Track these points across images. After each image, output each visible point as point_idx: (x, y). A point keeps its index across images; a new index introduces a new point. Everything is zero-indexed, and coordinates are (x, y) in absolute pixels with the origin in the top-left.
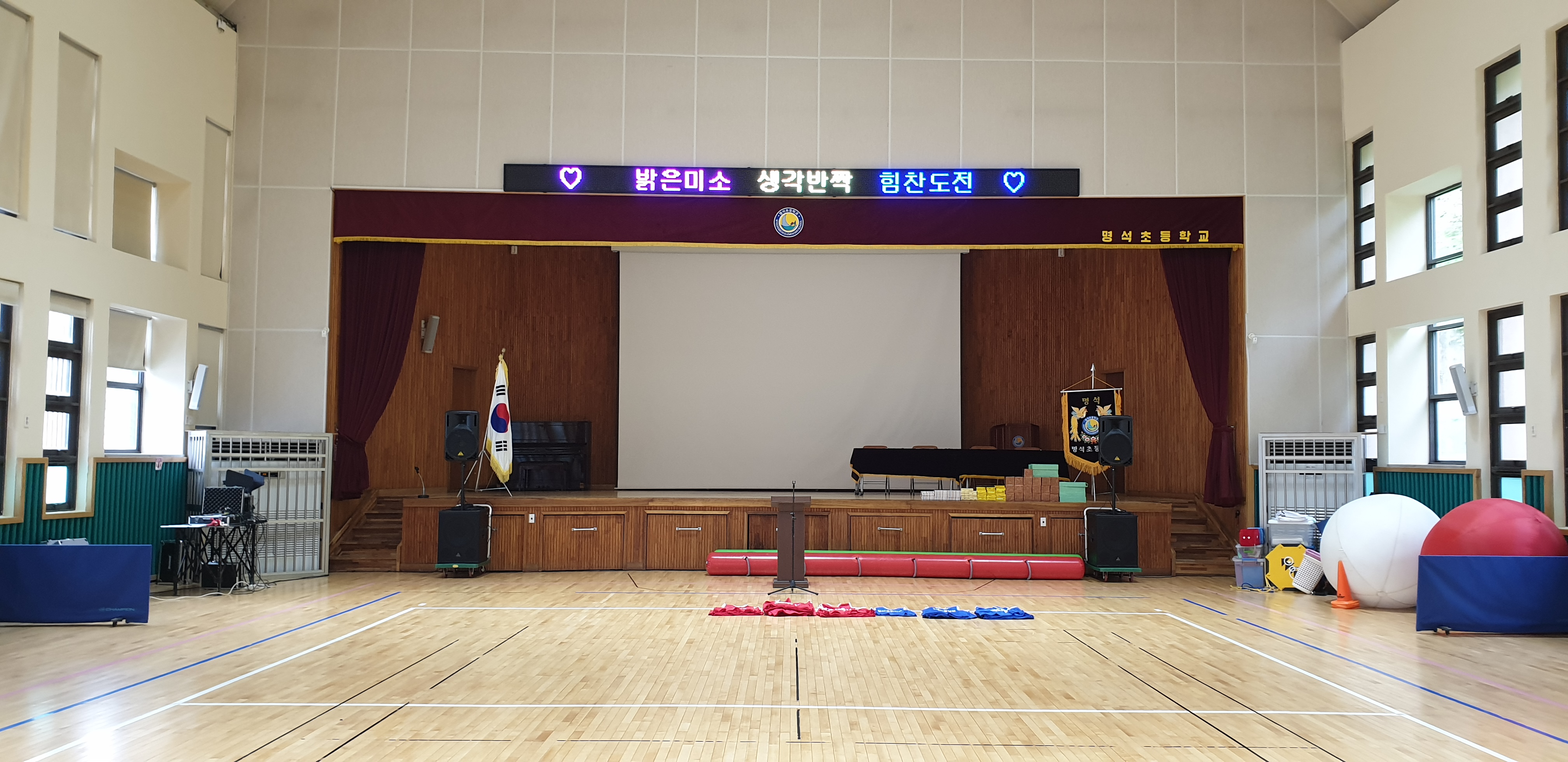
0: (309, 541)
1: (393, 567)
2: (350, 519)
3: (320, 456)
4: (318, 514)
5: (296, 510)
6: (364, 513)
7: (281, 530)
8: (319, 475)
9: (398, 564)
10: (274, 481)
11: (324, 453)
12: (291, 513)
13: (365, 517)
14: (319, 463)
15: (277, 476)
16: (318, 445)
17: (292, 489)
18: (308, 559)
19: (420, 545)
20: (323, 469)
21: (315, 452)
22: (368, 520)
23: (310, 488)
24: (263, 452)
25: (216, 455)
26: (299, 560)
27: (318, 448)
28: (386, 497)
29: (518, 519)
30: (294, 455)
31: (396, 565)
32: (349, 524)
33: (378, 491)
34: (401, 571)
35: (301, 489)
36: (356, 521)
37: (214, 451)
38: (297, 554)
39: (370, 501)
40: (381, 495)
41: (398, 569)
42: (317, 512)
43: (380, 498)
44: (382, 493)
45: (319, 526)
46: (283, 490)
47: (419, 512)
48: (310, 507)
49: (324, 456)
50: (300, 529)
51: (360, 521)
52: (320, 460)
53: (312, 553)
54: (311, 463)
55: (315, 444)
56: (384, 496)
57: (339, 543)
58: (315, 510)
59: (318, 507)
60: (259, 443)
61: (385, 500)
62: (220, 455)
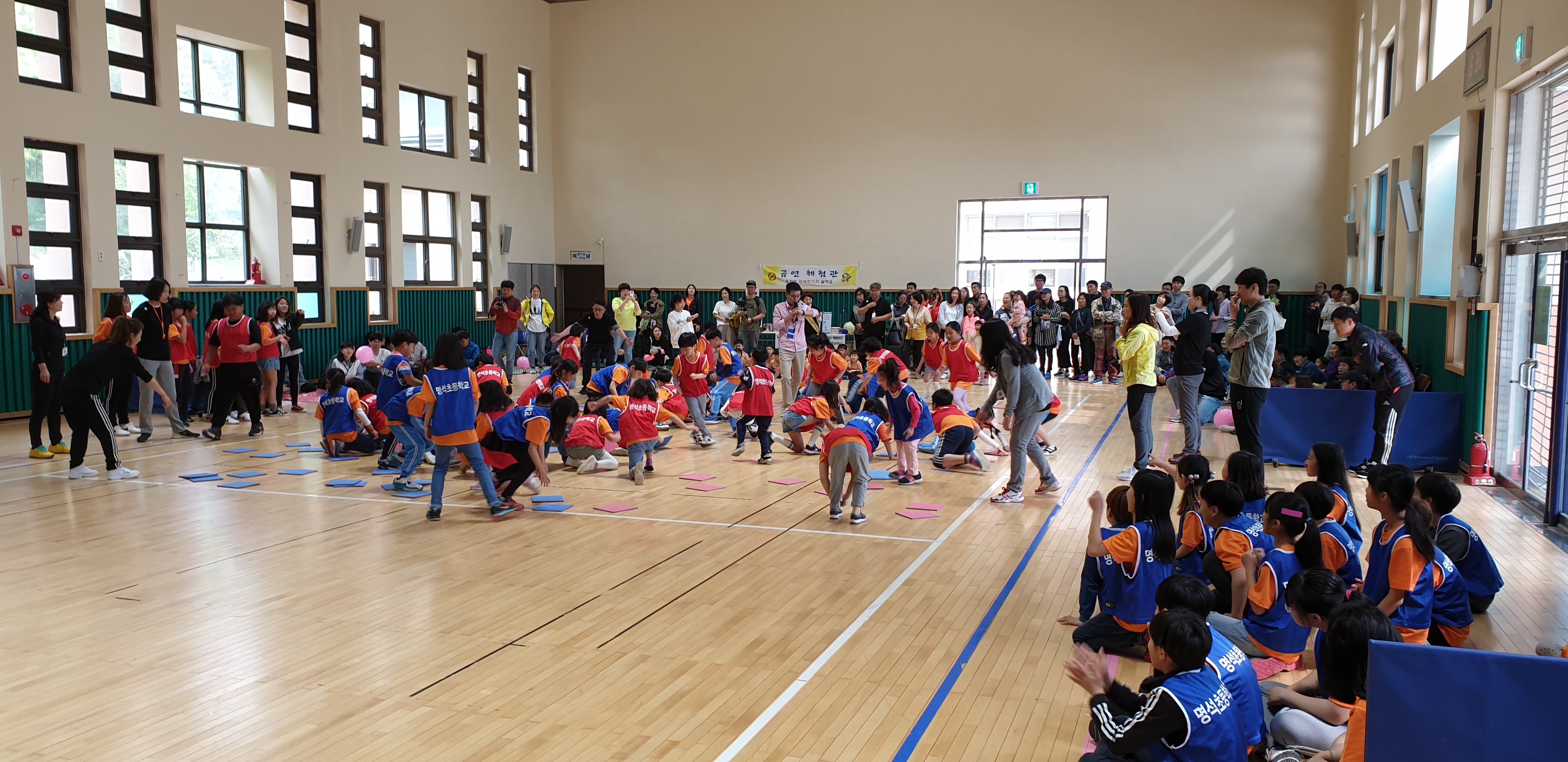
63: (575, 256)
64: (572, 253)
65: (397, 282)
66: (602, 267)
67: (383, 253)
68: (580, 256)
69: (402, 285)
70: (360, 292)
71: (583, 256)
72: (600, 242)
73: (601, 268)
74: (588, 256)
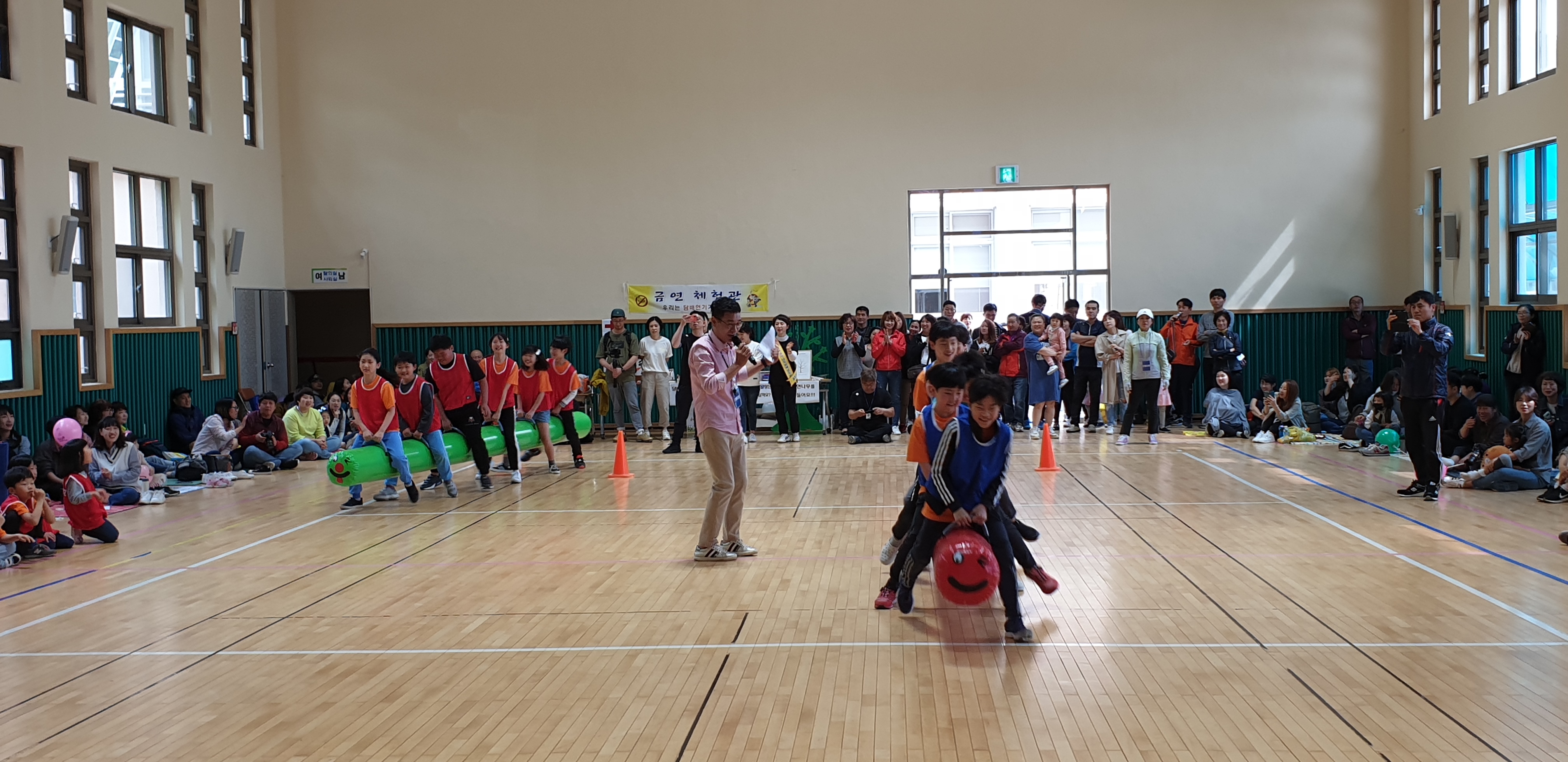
63: (319, 276)
64: (315, 272)
65: (108, 321)
66: (366, 292)
67: (88, 274)
68: (328, 276)
69: (116, 325)
70: (68, 336)
71: (333, 277)
72: (363, 254)
73: (364, 295)
74: (342, 277)
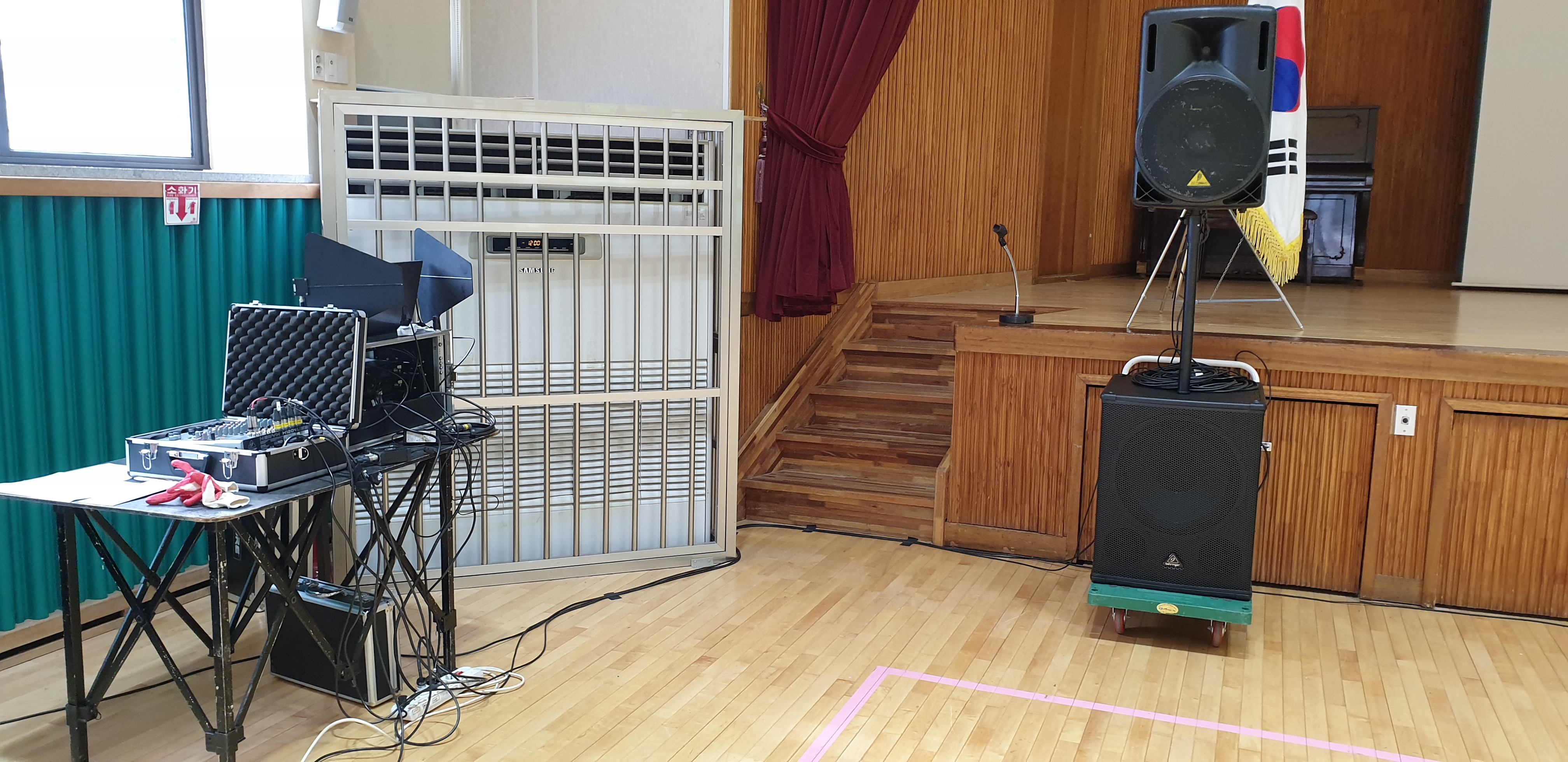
0: (677, 454)
1: (923, 528)
2: (804, 367)
3: (707, 185)
4: (705, 371)
5: (636, 360)
6: (839, 350)
7: (592, 422)
8: (706, 248)
9: (939, 522)
10: (560, 263)
11: (717, 175)
12: (621, 372)
13: (843, 358)
14: (702, 209)
15: (571, 250)
16: (701, 148)
17: (621, 292)
18: (676, 507)
19: (1005, 474)
20: (717, 231)
21: (689, 172)
22: (850, 368)
23: (679, 289)
24: (524, 169)
25: (360, 175)
26: (648, 510)
27: (701, 161)
28: (894, 306)
29: (1351, 420)
30: (622, 182)
31: (931, 523)
32: (799, 382)
33: (875, 289)
34: (946, 546)
35: (651, 290)
36: (819, 373)
37: (353, 163)
38: (644, 494)
39: (856, 315)
40: (881, 299)
41: (939, 540)
42: (699, 364)
43: (880, 306)
44: (887, 292)
45: (710, 408)
46: (591, 294)
47: (1004, 371)
48: (679, 348)
49: (718, 185)
50: (650, 417)
51: (828, 373)
52: (708, 198)
53: (689, 489)
54: (678, 208)
55: (689, 148)
56: (890, 300)
57: (772, 438)
58: (694, 359)
59: (705, 349)
60: (505, 139)
61: (893, 312)
62: (376, 175)
